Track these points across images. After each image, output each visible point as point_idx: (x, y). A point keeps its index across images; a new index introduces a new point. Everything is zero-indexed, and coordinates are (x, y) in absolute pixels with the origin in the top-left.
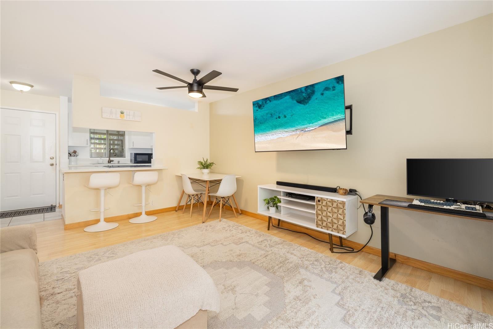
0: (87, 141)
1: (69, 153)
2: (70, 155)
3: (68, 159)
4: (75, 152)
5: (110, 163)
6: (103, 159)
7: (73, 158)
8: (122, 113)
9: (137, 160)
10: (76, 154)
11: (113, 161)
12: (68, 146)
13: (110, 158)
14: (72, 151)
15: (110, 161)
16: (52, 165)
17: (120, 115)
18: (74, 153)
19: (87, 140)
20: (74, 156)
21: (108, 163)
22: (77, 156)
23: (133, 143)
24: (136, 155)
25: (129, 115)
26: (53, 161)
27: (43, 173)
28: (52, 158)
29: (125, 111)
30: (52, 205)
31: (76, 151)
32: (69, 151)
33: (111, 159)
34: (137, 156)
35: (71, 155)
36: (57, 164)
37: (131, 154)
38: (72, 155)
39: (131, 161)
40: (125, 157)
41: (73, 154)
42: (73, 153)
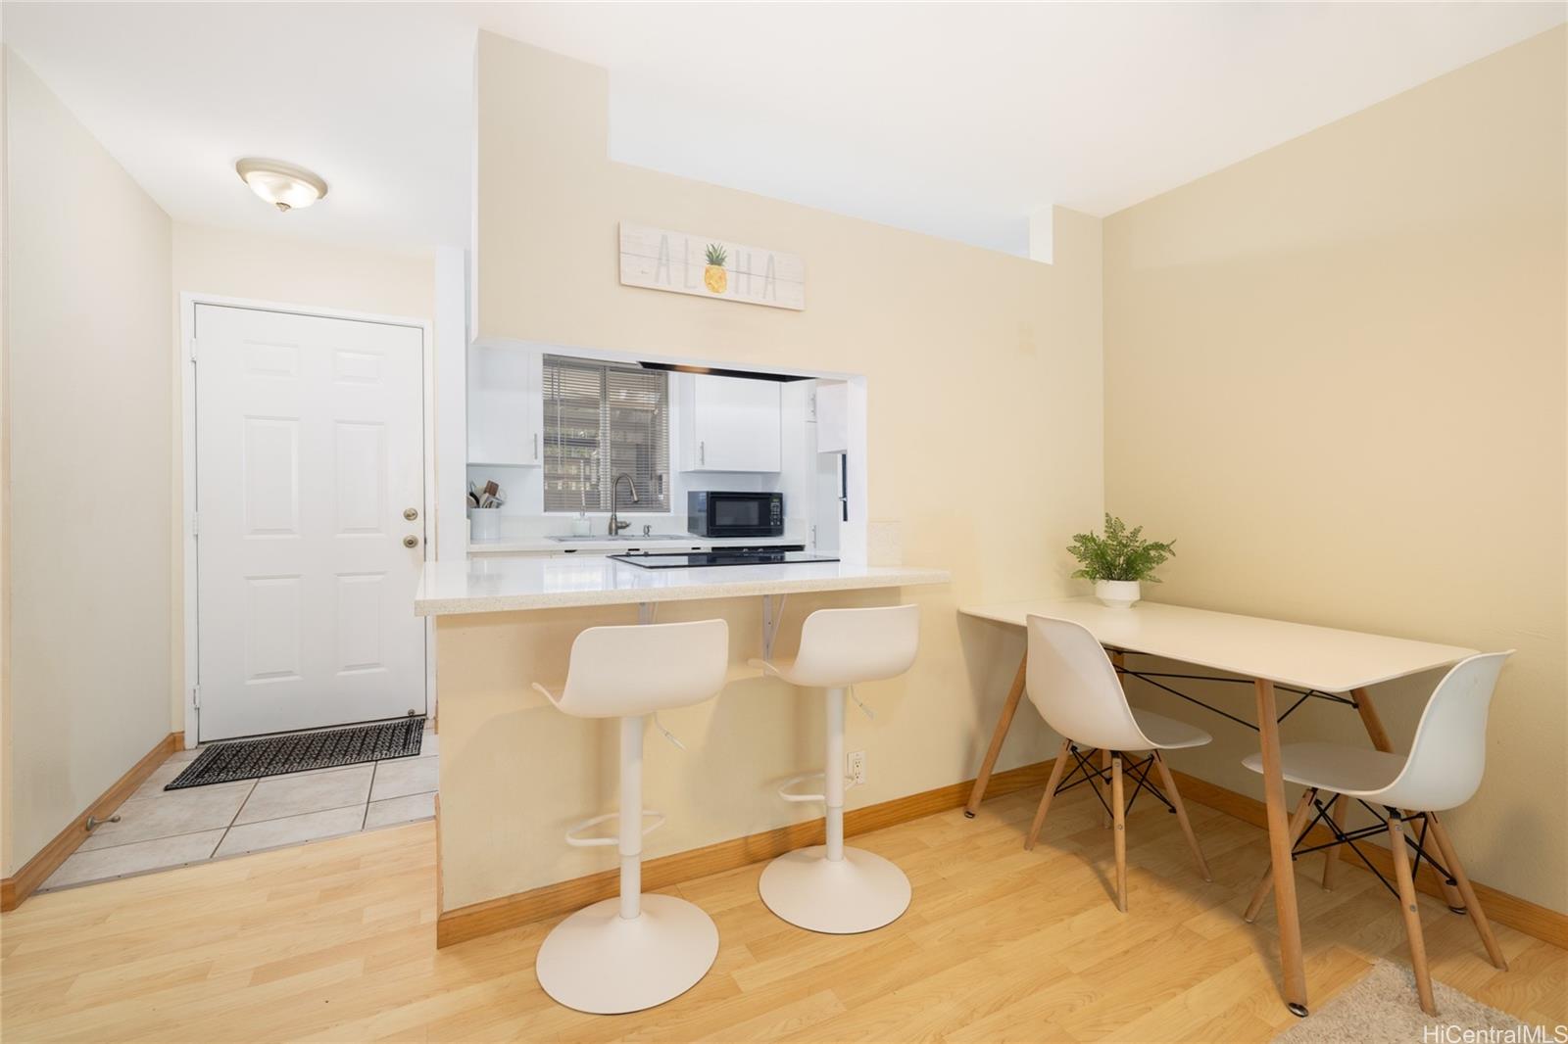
0: (536, 441)
1: (472, 494)
2: (474, 499)
3: (469, 517)
4: (492, 489)
5: (616, 533)
6: (590, 519)
7: (483, 513)
8: (715, 259)
9: (717, 523)
10: (497, 496)
11: (625, 526)
12: (468, 465)
13: (618, 514)
14: (481, 485)
15: (616, 528)
16: (411, 543)
17: (707, 271)
18: (490, 493)
19: (536, 436)
20: (490, 505)
21: (610, 533)
22: (498, 506)
23: (702, 448)
24: (714, 498)
25: (749, 274)
26: (414, 529)
27: (379, 577)
28: (410, 516)
29: (729, 250)
30: (411, 715)
31: (497, 485)
32: (470, 484)
33: (622, 516)
34: (719, 505)
35: (478, 501)
36: (428, 541)
37: (692, 496)
38: (482, 502)
39: (692, 525)
40: (668, 510)
41: (483, 496)
42: (487, 495)
